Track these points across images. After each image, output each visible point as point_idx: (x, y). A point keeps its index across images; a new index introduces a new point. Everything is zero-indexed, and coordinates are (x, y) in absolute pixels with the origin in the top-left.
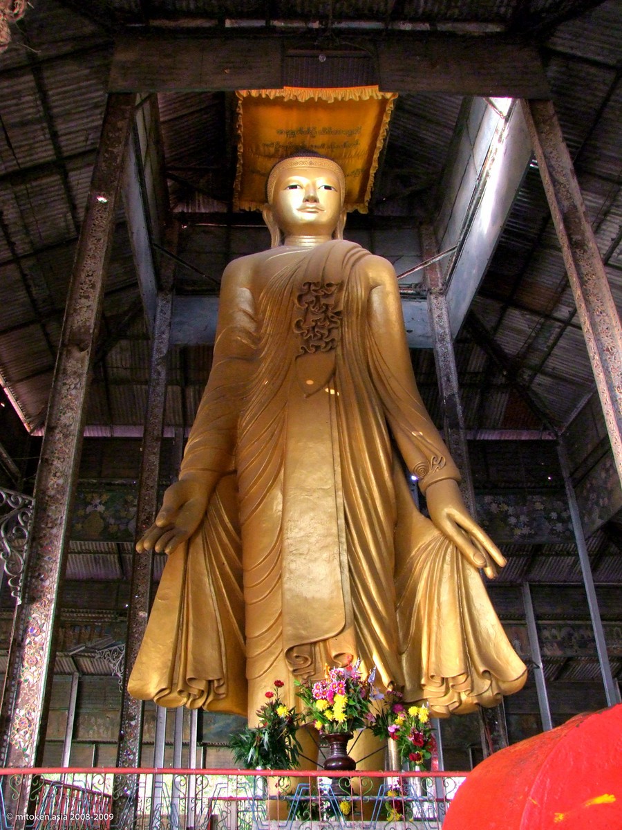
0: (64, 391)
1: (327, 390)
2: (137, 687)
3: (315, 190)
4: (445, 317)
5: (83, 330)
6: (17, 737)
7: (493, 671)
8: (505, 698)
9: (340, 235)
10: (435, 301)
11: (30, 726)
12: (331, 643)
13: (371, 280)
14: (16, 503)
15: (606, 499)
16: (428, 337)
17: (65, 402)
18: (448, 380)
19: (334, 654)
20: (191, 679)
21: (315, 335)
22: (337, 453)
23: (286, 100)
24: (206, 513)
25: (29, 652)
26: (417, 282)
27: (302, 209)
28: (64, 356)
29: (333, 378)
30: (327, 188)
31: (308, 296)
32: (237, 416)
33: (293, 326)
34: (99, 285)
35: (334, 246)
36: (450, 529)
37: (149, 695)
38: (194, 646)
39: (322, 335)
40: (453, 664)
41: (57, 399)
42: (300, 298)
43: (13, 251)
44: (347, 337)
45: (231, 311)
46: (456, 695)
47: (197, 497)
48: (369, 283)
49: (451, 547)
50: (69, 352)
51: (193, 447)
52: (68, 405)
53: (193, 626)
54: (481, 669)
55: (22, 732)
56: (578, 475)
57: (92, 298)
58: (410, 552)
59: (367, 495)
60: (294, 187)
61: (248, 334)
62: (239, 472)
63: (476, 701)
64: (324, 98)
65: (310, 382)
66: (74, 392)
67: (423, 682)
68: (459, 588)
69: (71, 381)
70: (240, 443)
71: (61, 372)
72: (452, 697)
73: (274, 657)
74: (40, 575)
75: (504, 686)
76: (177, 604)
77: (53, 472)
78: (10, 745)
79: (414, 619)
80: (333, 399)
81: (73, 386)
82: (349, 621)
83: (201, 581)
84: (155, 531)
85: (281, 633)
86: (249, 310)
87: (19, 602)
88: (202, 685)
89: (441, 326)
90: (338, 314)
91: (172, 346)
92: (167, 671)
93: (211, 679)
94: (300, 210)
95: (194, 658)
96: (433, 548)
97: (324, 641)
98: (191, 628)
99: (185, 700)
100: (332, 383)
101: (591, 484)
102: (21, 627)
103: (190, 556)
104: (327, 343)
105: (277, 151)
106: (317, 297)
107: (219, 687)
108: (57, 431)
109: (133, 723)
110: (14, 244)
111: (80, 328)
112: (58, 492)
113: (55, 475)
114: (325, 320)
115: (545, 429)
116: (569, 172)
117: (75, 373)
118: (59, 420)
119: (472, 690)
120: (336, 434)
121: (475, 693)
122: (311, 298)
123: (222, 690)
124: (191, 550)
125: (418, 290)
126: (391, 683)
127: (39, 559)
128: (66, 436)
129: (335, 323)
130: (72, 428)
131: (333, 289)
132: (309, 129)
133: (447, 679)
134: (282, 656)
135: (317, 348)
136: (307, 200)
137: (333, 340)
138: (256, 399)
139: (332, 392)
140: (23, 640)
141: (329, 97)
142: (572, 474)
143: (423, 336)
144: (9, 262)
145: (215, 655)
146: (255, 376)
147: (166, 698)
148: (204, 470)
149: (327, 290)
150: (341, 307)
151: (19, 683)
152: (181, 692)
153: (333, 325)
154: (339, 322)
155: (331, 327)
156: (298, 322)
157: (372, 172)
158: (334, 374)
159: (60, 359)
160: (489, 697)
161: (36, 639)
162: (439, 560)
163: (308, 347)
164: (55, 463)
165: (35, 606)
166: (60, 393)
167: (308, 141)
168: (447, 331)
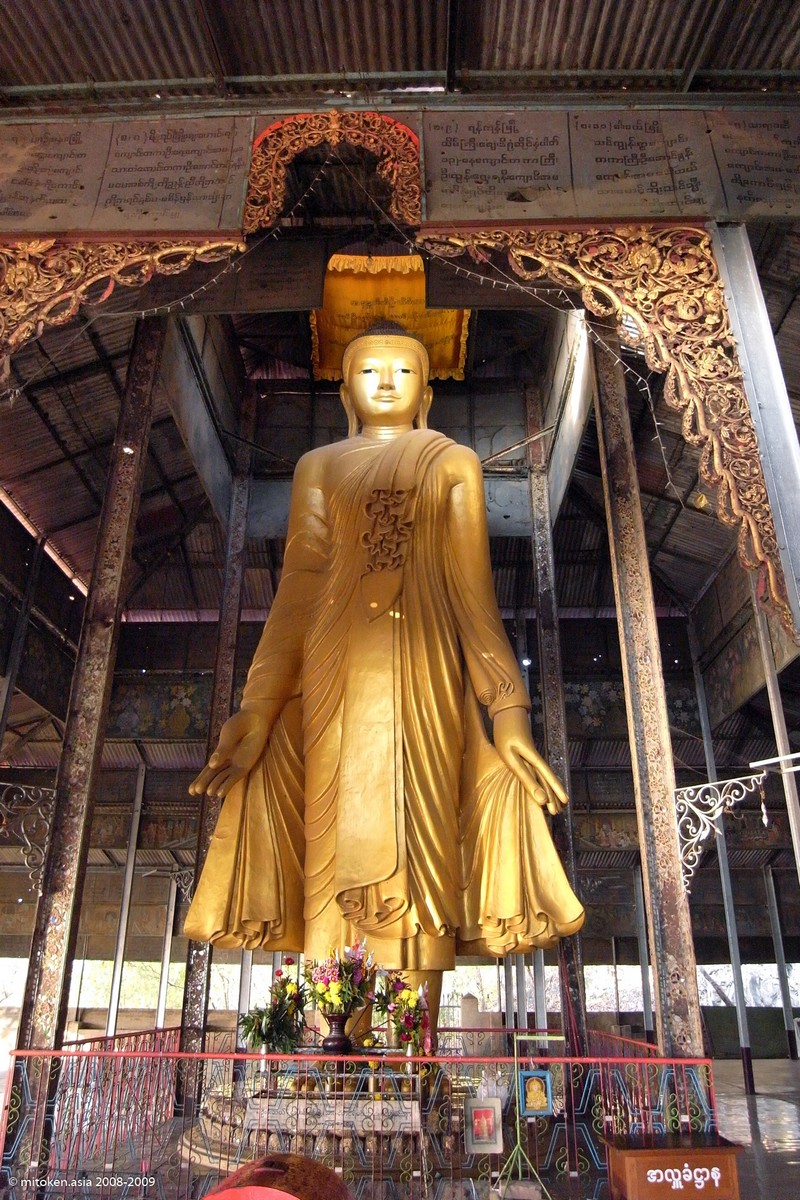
0: (87, 672)
1: (391, 613)
2: (194, 929)
3: (391, 376)
4: (546, 499)
5: (107, 604)
6: (39, 1020)
7: (549, 912)
8: (563, 939)
9: (423, 422)
10: (536, 481)
11: (51, 1011)
12: (382, 886)
13: (450, 478)
14: (36, 797)
15: (728, 693)
16: (526, 524)
17: (88, 684)
18: (545, 574)
19: (384, 898)
20: (245, 921)
21: (382, 550)
22: (399, 684)
23: (355, 272)
24: (268, 741)
25: (50, 940)
26: (518, 458)
27: (377, 398)
28: (88, 634)
29: (399, 599)
30: (404, 371)
31: (377, 505)
32: (303, 636)
33: (361, 540)
34: (123, 554)
35: (410, 442)
36: (513, 761)
37: (205, 936)
38: (250, 888)
39: (390, 550)
40: (509, 906)
41: (80, 681)
42: (369, 507)
43: (64, 449)
44: (420, 548)
45: (302, 515)
46: (513, 937)
47: (257, 729)
48: (448, 481)
49: (515, 779)
50: (93, 630)
51: (255, 674)
52: (91, 687)
53: (251, 866)
54: (538, 910)
55: (44, 1017)
56: (706, 659)
57: (116, 568)
58: (475, 784)
59: (429, 728)
60: (369, 371)
61: (319, 540)
62: (304, 697)
63: (531, 944)
64: (398, 270)
65: (374, 605)
66: (97, 673)
67: (480, 922)
68: (521, 823)
69: (95, 661)
70: (306, 668)
71: (85, 651)
72: (508, 939)
73: (327, 899)
74: (61, 865)
75: (560, 928)
76: (235, 843)
77: (76, 759)
78: (33, 1027)
79: (477, 854)
80: (398, 623)
81: (96, 667)
82: (401, 863)
83: (259, 817)
84: (208, 773)
85: (334, 877)
86: (321, 513)
87: (41, 894)
88: (257, 927)
89: (540, 511)
90: (408, 525)
91: (248, 537)
92: (222, 913)
93: (266, 920)
94: (374, 398)
95: (250, 899)
96: (497, 781)
97: (377, 884)
98: (248, 868)
99: (241, 941)
100: (397, 606)
101: (717, 673)
102: (44, 916)
103: (249, 791)
104: (394, 559)
105: (353, 321)
106: (386, 507)
107: (275, 927)
108: (80, 716)
109: (201, 953)
110: (64, 442)
111: (104, 602)
112: (80, 780)
113: (77, 763)
114: (393, 533)
115: (674, 605)
116: (623, 401)
117: (99, 652)
118: (82, 703)
119: (528, 932)
120: (398, 662)
121: (531, 935)
122: (378, 508)
123: (279, 931)
124: (251, 784)
125: (519, 467)
126: (444, 926)
127: (60, 849)
128: (88, 721)
129: (405, 535)
130: (95, 712)
131: (403, 496)
132: (386, 299)
133: (504, 920)
134: (334, 900)
135: (384, 565)
136: (381, 388)
137: (400, 556)
138: (323, 618)
139: (397, 615)
140: (45, 929)
141: (403, 268)
142: (700, 658)
143: (521, 522)
144: (61, 461)
145: (272, 895)
146: (322, 591)
147: (222, 940)
148: (265, 699)
149: (398, 498)
150: (412, 517)
151: (41, 971)
152: (236, 934)
153: (402, 539)
154: (409, 533)
155: (400, 540)
156: (366, 535)
157: (463, 340)
158: (401, 594)
159: (84, 637)
160: (545, 939)
161: (58, 928)
162: (503, 793)
163: (374, 564)
164: (78, 749)
165: (57, 895)
166: (84, 675)
167: (387, 312)
168: (547, 517)
